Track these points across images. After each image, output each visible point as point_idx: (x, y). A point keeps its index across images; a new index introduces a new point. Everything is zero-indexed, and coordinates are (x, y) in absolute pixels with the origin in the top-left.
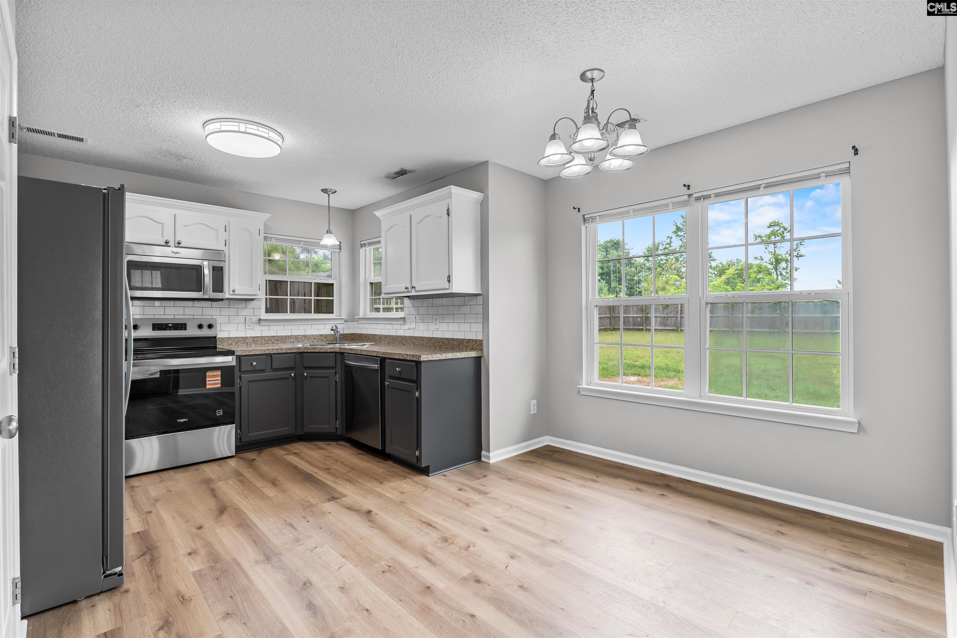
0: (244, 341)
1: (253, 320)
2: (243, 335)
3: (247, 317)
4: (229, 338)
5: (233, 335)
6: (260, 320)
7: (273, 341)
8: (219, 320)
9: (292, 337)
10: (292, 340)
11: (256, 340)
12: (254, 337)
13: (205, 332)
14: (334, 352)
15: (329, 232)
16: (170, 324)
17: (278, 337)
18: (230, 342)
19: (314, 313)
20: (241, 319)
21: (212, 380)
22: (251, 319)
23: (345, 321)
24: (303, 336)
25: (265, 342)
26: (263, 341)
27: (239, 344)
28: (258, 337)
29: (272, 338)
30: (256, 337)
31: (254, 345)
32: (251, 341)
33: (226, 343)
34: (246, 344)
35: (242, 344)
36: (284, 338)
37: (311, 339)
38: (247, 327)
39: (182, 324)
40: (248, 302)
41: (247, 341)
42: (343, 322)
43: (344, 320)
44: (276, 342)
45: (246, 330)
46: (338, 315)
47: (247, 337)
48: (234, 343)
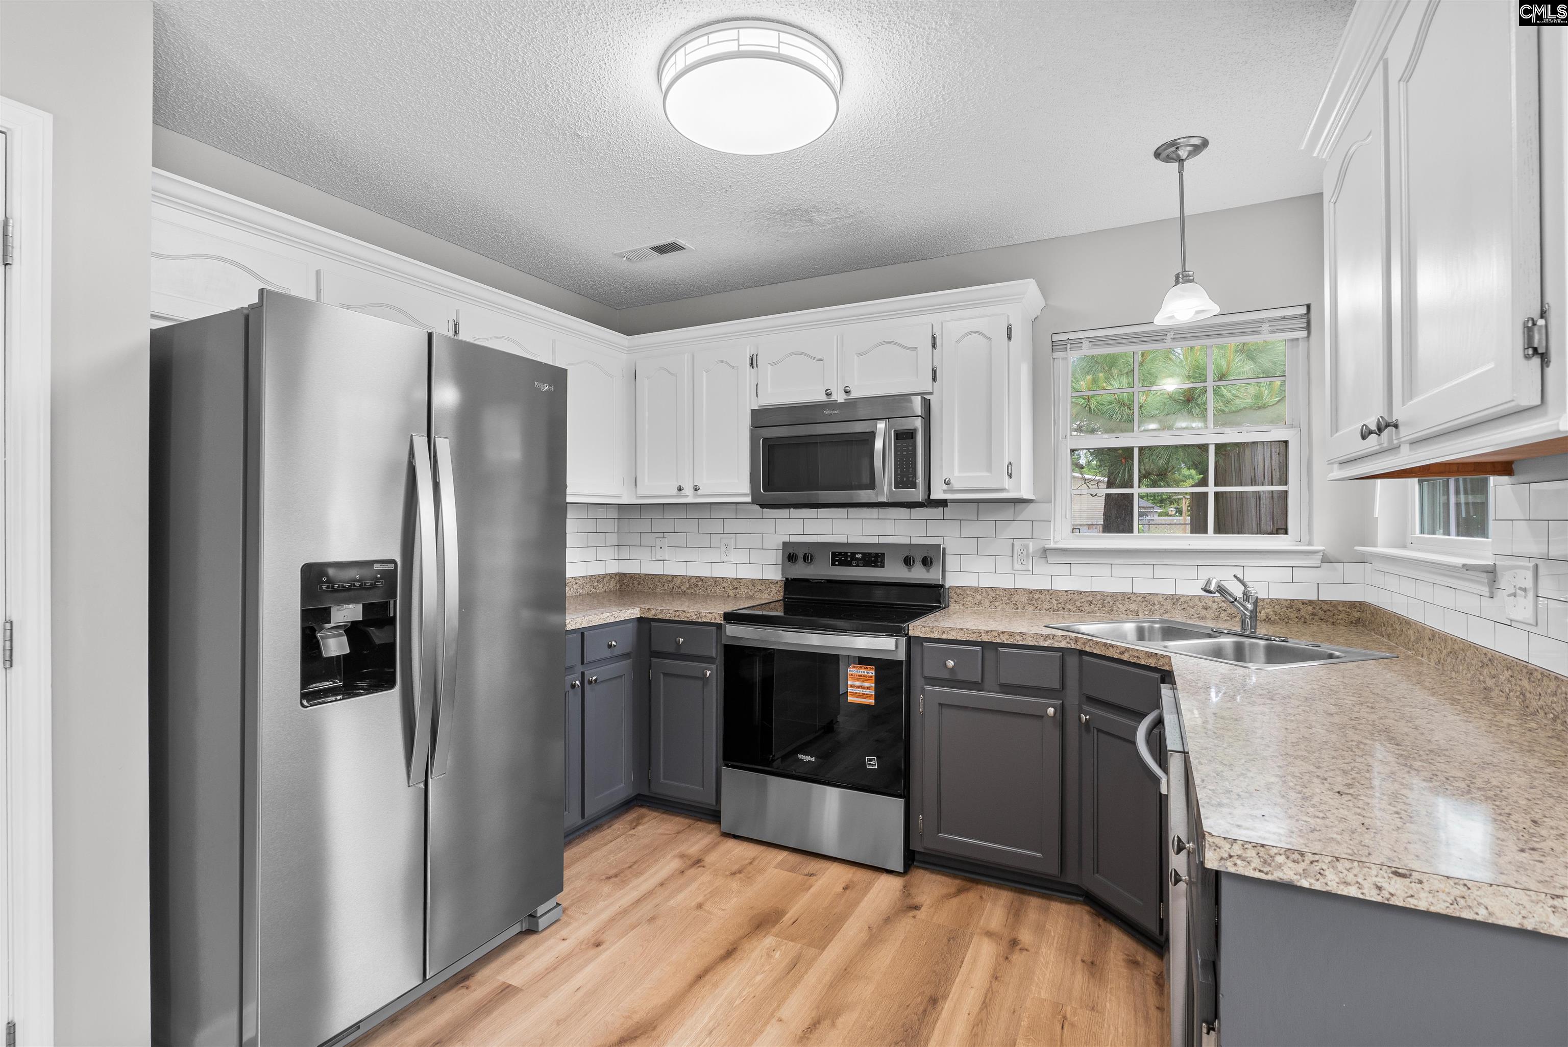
0: (1009, 599)
1: (1031, 550)
2: (1009, 585)
3: (1017, 543)
4: (976, 589)
5: (987, 582)
6: (1045, 550)
7: (1078, 604)
8: (951, 546)
9: (1133, 597)
10: (1133, 607)
11: (1036, 597)
12: (1031, 592)
13: (918, 574)
14: (1155, 668)
15: (1183, 278)
16: (858, 553)
17: (1094, 594)
18: (979, 597)
19: (1215, 532)
20: (1002, 546)
21: (859, 687)
22: (1026, 547)
23: (1326, 559)
24: (1167, 597)
25: (1059, 606)
26: (1055, 602)
27: (997, 604)
28: (1041, 592)
29: (1076, 597)
30: (1037, 590)
31: (1031, 609)
32: (1024, 599)
33: (970, 598)
34: (1013, 606)
35: (1005, 605)
36: (1109, 599)
37: (1193, 607)
38: (1017, 566)
39: (877, 555)
40: (1019, 507)
41: (1016, 598)
42: (1318, 563)
43: (1320, 556)
44: (1087, 608)
45: (1014, 572)
46: (1305, 538)
47: (1016, 590)
48: (986, 601)
